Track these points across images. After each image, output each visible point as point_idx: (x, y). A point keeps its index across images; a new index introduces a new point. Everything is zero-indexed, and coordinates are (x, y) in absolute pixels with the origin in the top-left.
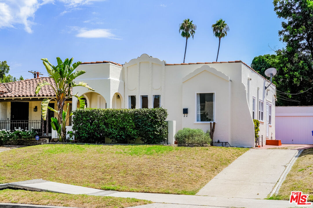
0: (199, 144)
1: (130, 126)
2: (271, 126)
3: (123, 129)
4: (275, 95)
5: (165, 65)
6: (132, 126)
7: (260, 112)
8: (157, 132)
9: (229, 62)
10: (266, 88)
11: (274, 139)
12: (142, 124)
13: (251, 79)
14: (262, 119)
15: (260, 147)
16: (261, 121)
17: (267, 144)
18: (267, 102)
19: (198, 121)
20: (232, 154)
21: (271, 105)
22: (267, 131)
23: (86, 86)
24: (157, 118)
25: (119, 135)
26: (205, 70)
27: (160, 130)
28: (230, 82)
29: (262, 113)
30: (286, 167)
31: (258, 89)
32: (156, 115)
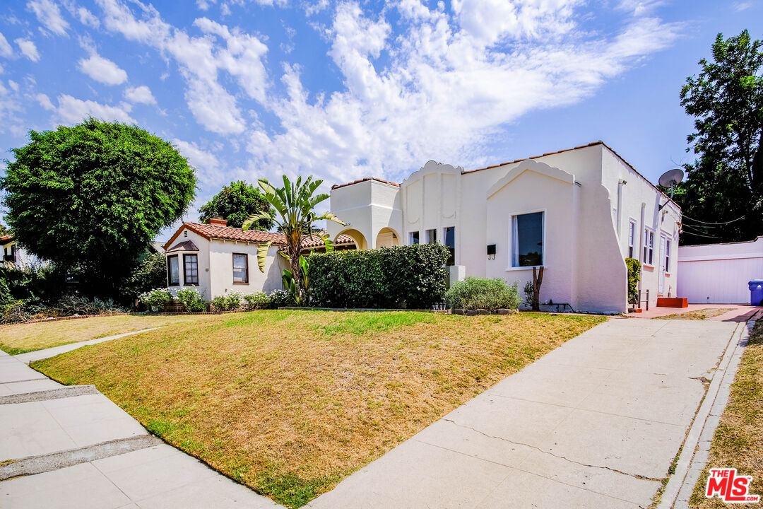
0: (489, 308)
1: (379, 277)
2: (668, 275)
3: (368, 283)
4: (678, 224)
5: (462, 174)
6: (381, 276)
7: (645, 248)
8: (422, 286)
9: (575, 149)
10: (660, 207)
11: (674, 296)
12: (394, 273)
13: (625, 183)
14: (650, 262)
15: (640, 311)
16: (647, 264)
17: (658, 305)
18: (662, 234)
19: (513, 266)
20: (553, 333)
21: (671, 239)
22: (661, 283)
23: (332, 218)
24: (421, 261)
25: (364, 294)
26: (527, 170)
27: (430, 284)
28: (575, 187)
29: (651, 251)
30: (707, 387)
31: (643, 206)
32: (418, 256)
